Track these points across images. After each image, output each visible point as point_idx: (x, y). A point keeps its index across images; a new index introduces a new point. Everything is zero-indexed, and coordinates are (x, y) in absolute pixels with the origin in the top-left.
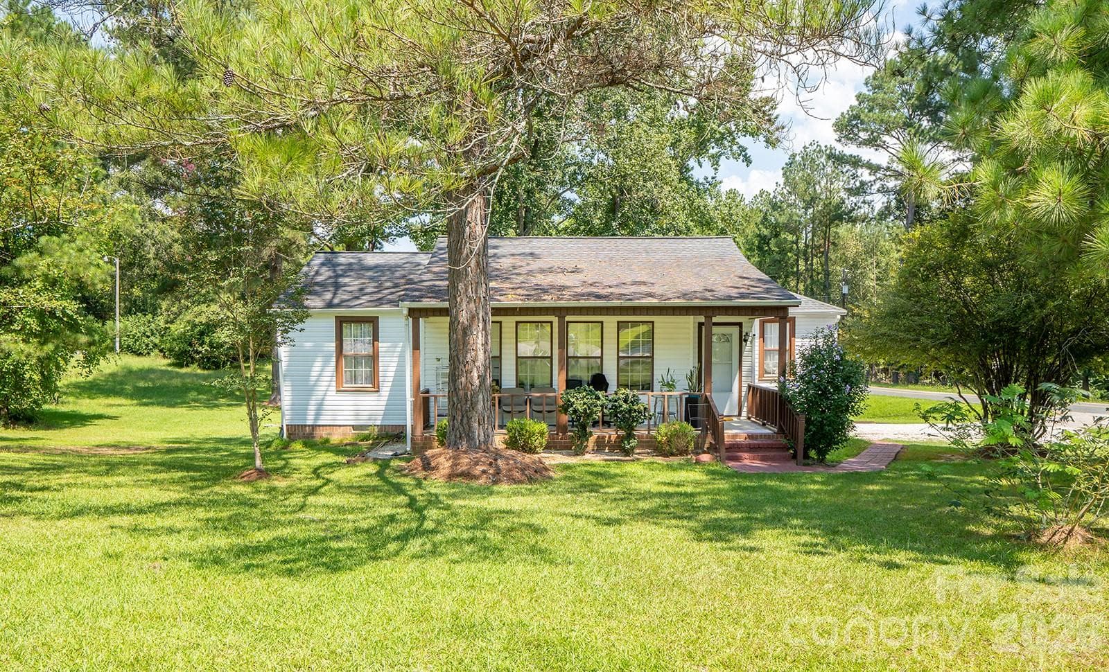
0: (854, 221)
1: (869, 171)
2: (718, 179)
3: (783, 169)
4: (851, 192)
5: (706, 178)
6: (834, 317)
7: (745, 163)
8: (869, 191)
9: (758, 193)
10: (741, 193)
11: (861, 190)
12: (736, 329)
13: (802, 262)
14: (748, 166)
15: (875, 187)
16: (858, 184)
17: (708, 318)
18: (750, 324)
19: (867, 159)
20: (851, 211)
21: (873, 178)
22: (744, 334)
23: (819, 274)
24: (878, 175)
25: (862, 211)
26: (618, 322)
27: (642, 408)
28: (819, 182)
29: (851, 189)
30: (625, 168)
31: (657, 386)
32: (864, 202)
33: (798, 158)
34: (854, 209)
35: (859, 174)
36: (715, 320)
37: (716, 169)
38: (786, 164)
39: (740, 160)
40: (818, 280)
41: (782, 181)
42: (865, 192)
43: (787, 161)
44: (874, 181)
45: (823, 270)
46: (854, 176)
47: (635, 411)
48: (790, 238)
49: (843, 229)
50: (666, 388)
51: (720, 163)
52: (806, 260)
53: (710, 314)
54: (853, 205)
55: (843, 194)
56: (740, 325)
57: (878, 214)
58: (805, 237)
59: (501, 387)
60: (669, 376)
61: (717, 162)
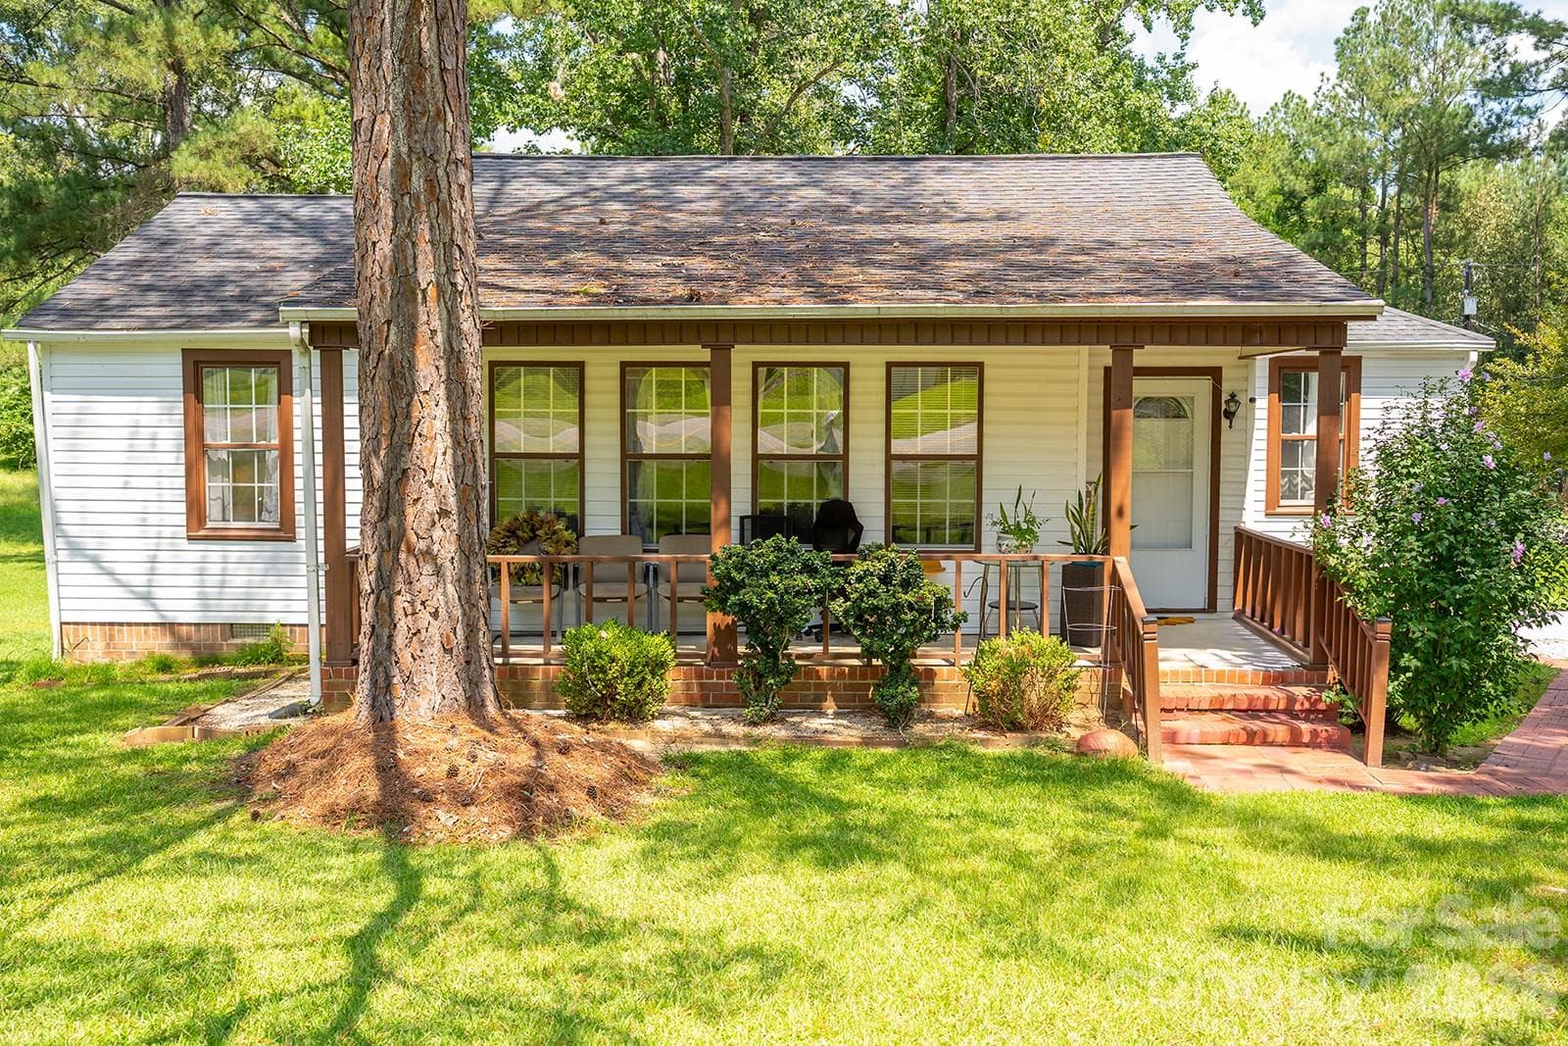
0: (1492, 154)
1: (1533, 39)
2: (1188, 59)
3: (1337, 42)
4: (1492, 88)
5: (1161, 59)
6: (1463, 356)
7: (1249, 19)
8: (1532, 85)
9: (1280, 100)
10: (1240, 99)
11: (1513, 82)
12: (1202, 387)
13: (1373, 247)
14: (1255, 24)
15: (1547, 77)
16: (1506, 70)
17: (1122, 352)
18: (1242, 372)
19: (1532, 11)
20: (1485, 135)
21: (1543, 55)
22: (1225, 397)
23: (1410, 273)
24: (1556, 48)
25: (1514, 132)
26: (889, 365)
27: (931, 600)
28: (1417, 70)
29: (1490, 82)
30: (959, 11)
31: (989, 535)
32: (1519, 111)
33: (1373, 18)
34: (1494, 129)
35: (1510, 48)
36: (1142, 357)
37: (1186, 38)
38: (1347, 32)
39: (1238, 12)
40: (1408, 287)
41: (1333, 70)
42: (1523, 89)
43: (1348, 24)
44: (1546, 61)
45: (1420, 263)
46: (1499, 54)
47: (911, 607)
48: (1349, 194)
49: (1467, 176)
50: (1012, 541)
51: (1193, 23)
52: (1384, 242)
53: (1128, 339)
54: (1493, 119)
55: (1470, 97)
56: (1215, 373)
57: (1552, 138)
58: (1384, 193)
59: (581, 534)
60: (1021, 507)
61: (1188, 21)
